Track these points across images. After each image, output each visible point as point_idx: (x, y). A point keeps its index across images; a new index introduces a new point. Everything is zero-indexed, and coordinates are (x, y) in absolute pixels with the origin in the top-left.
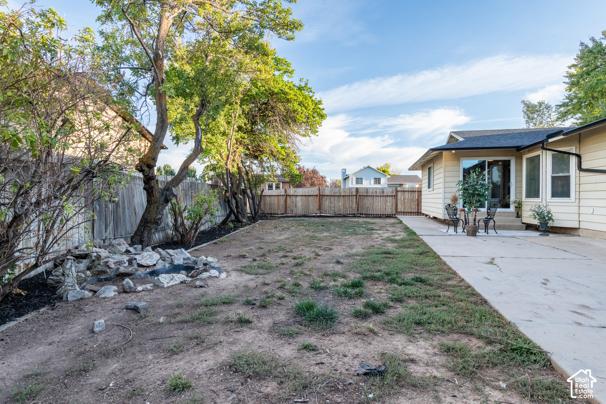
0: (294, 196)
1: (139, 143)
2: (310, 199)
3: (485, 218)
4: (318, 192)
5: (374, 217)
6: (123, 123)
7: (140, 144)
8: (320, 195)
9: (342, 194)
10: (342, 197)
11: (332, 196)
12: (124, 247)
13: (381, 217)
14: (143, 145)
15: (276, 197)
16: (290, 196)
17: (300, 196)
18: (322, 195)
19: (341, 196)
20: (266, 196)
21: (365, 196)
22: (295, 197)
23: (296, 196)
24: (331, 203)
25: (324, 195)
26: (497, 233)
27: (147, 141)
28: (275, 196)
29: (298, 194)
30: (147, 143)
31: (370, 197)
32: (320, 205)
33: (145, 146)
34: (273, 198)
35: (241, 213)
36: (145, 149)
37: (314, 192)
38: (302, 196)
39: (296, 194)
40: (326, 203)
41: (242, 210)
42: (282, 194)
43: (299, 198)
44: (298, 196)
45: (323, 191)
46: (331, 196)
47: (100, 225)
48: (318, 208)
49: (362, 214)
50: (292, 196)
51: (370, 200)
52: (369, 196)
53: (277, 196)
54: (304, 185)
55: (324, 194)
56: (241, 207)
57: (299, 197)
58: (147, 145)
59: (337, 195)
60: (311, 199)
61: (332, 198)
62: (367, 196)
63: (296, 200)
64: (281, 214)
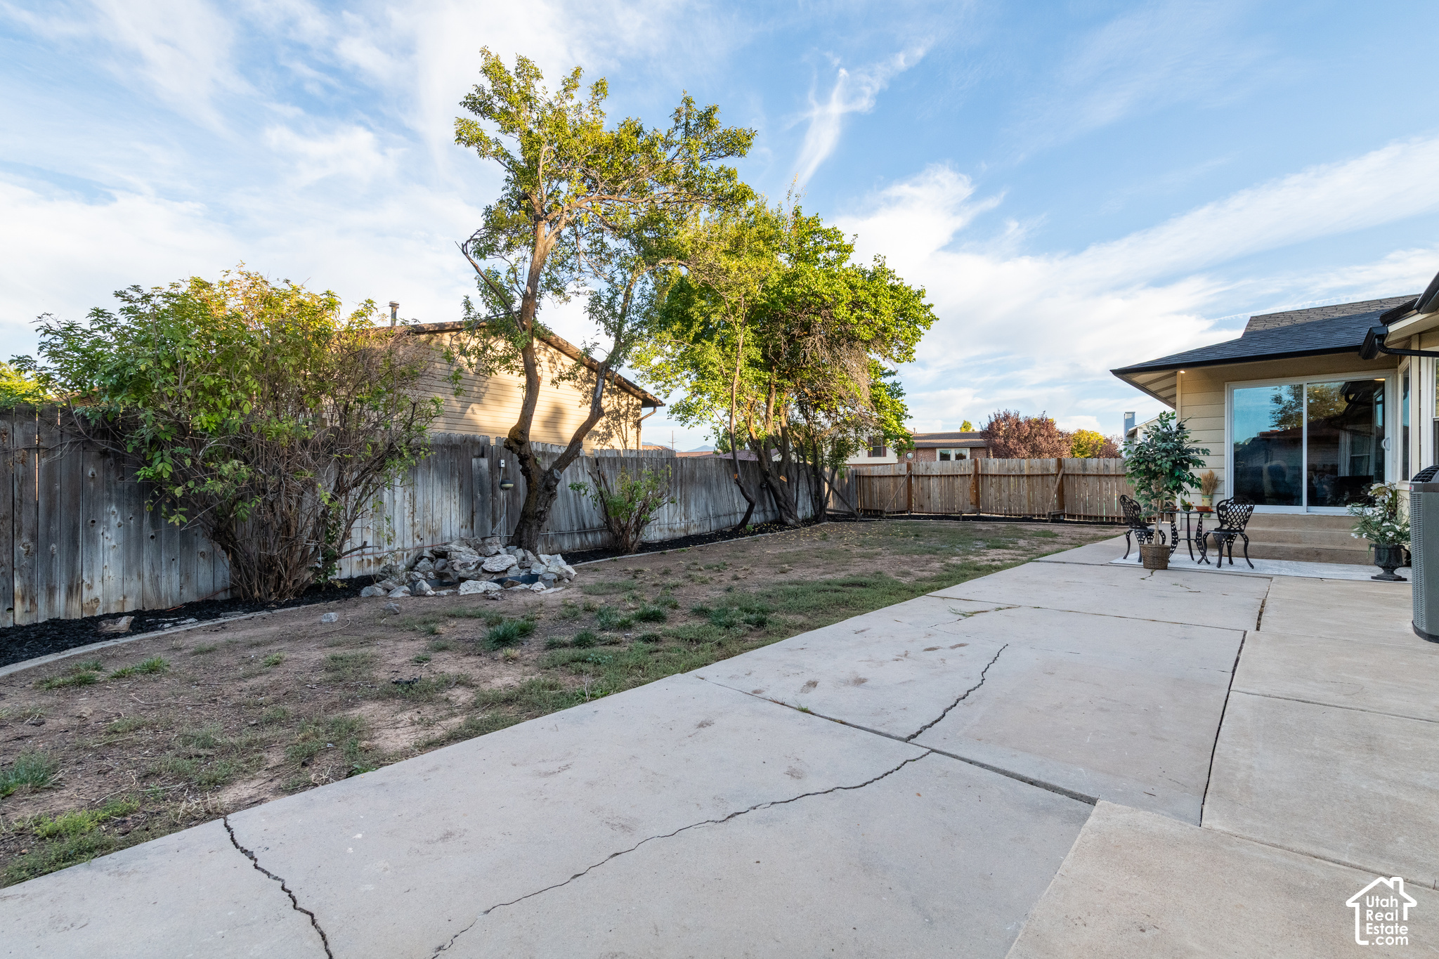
0: (925, 476)
1: (616, 401)
2: (956, 483)
3: (1216, 530)
4: (973, 467)
5: (1103, 523)
6: (589, 375)
7: (618, 403)
8: (976, 475)
9: (1026, 472)
10: (1025, 478)
11: (1005, 476)
12: (496, 547)
13: (1115, 524)
14: (624, 403)
15: (892, 479)
16: (918, 476)
17: (937, 476)
18: (982, 475)
19: (1023, 476)
20: (873, 477)
21: (1078, 475)
22: (927, 478)
23: (929, 476)
24: (999, 490)
25: (987, 475)
26: (1252, 566)
27: (631, 397)
28: (890, 476)
29: (934, 473)
30: (632, 400)
31: (1092, 478)
32: (977, 494)
33: (628, 404)
34: (886, 480)
35: (784, 508)
36: (628, 408)
37: (965, 469)
38: (941, 476)
39: (929, 474)
40: (991, 492)
41: (786, 504)
42: (901, 473)
43: (933, 482)
44: (933, 476)
45: (984, 465)
46: (1000, 476)
47: (483, 519)
48: (973, 501)
49: (1074, 516)
50: (922, 476)
51: (1091, 484)
52: (1089, 475)
53: (893, 476)
54: (1016, 453)
55: (985, 472)
56: (783, 498)
57: (935, 479)
58: (631, 402)
59: (1014, 473)
60: (958, 481)
61: (1004, 480)
62: (1084, 475)
63: (929, 486)
64: (897, 512)
